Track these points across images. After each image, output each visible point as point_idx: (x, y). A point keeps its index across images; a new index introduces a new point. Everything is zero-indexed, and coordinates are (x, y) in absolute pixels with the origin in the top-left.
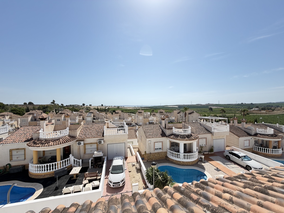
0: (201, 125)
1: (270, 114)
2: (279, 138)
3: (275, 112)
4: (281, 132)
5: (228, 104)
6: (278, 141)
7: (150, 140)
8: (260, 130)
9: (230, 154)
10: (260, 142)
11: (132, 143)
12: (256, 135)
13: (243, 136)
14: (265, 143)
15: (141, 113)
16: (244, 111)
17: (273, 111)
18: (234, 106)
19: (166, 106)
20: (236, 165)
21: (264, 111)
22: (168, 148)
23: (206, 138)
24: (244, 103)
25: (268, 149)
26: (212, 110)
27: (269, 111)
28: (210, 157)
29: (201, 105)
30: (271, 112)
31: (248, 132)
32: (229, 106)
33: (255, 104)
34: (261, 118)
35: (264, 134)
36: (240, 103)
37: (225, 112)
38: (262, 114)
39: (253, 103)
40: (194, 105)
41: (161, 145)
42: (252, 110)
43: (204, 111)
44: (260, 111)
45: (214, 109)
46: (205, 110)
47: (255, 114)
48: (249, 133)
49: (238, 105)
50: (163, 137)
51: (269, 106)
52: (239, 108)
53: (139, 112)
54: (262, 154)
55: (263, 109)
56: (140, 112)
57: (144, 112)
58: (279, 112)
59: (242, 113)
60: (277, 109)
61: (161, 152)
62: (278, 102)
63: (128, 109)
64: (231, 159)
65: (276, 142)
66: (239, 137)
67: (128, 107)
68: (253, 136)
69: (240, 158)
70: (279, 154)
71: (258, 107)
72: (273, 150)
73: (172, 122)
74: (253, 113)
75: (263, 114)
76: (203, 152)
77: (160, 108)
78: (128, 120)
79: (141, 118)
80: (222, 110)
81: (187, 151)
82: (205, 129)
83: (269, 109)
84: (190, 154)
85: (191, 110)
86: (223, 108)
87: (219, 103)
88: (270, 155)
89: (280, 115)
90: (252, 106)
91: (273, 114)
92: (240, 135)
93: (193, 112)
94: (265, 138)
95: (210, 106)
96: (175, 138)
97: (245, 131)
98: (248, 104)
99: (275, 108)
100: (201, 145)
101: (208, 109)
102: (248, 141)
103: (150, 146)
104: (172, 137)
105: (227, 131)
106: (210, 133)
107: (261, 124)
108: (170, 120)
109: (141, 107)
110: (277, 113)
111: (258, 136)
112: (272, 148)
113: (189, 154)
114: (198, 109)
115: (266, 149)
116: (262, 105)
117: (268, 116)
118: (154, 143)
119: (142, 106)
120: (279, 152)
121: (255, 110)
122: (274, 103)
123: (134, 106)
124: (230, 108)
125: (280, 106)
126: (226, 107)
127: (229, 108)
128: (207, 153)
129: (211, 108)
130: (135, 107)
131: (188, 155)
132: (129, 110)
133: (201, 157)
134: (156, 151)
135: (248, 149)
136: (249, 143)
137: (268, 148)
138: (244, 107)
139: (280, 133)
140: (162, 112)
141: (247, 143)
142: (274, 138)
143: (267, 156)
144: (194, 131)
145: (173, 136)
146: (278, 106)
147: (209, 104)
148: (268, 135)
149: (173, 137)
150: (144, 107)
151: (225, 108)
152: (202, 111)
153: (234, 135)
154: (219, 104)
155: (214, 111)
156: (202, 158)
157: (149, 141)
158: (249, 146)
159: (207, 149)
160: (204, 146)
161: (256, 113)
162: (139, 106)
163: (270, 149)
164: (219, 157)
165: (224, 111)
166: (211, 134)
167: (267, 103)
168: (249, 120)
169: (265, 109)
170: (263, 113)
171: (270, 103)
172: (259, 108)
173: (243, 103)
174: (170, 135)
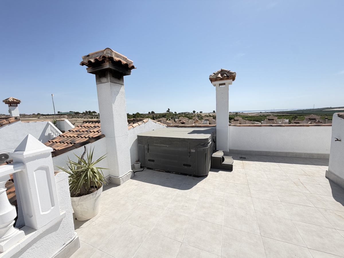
15: (273, 120)
53: (269, 120)
56: (270, 118)
57: (278, 119)
63: (250, 115)
140: (315, 119)
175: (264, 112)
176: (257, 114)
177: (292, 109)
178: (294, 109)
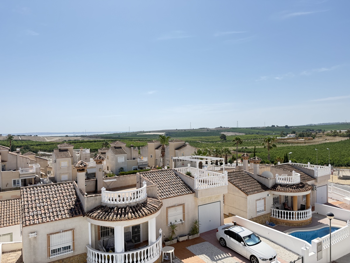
0: (176, 175)
1: (310, 144)
2: (307, 191)
3: (316, 139)
4: (312, 177)
5: (252, 128)
6: (306, 196)
7: (33, 231)
8: (282, 177)
9: (226, 235)
10: (283, 200)
11: (9, 236)
12: (275, 187)
13: (253, 192)
14: (290, 200)
15: (66, 150)
16: (269, 141)
17: (314, 138)
18: (262, 131)
19: (141, 132)
20: (235, 257)
21: (302, 139)
22: (90, 243)
23: (183, 205)
24: (276, 126)
25: (291, 212)
26: (226, 139)
27: (309, 139)
28: (189, 248)
29: (208, 129)
30: (311, 141)
31: (263, 183)
32: (253, 130)
33: (291, 127)
34: (291, 153)
35: (287, 184)
36: (270, 126)
37: (241, 143)
38: (299, 145)
39: (289, 125)
40: (196, 129)
41: (71, 237)
42: (286, 137)
43: (212, 142)
44: (297, 138)
45: (229, 137)
46: (213, 140)
47: (290, 145)
48: (265, 185)
49: (268, 128)
50: (73, 216)
51: (309, 131)
52: (268, 134)
53: (60, 150)
54: (283, 223)
55: (302, 136)
57: (74, 148)
58: (321, 139)
59: (266, 144)
60: (319, 136)
61: (70, 257)
62: (321, 124)
63: (48, 141)
64: (227, 246)
65: (304, 196)
66: (247, 194)
67: (46, 137)
68: (271, 190)
69: (242, 242)
70: (308, 218)
71: (294, 133)
72: (299, 212)
73: (141, 168)
74: (288, 143)
75: (301, 145)
76: (177, 238)
77: (128, 136)
78: (31, 171)
79: (65, 163)
80: (237, 139)
81: (141, 241)
82: (184, 183)
83: (308, 136)
84: (139, 251)
85: (181, 141)
86: (244, 134)
87: (237, 126)
88: (295, 222)
89: (322, 144)
90: (285, 130)
91: (314, 144)
92: (248, 191)
93: (184, 145)
94: (288, 193)
95: (222, 131)
96: (102, 218)
97: (258, 182)
98: (281, 127)
99: (316, 133)
100: (173, 222)
101: (218, 138)
102: (263, 200)
103: (34, 246)
104: (95, 215)
105: (224, 184)
106: (191, 193)
107: (286, 164)
108: (137, 165)
109: (82, 136)
110: (319, 141)
111: (278, 190)
112: (298, 210)
113: (135, 252)
114: (203, 137)
115: (289, 212)
116: (301, 128)
117: (307, 147)
118: (49, 235)
119: (86, 133)
120: (307, 215)
121: (291, 137)
122: (315, 126)
123: (65, 135)
124: (256, 135)
125: (323, 130)
126: (249, 134)
127: (253, 135)
128: (185, 238)
129: (224, 135)
130: (67, 136)
131: (133, 254)
132: (47, 144)
133: (167, 253)
134: (53, 257)
135: (262, 216)
136: (265, 204)
137: (293, 210)
138: (275, 132)
139: (310, 179)
140: (121, 148)
141: (260, 206)
142: (300, 191)
143: (291, 226)
144: (157, 191)
145: (99, 211)
146: (320, 131)
147: (221, 127)
148: (291, 185)
149: (99, 213)
150: (91, 137)
151: (246, 134)
152: (208, 142)
153: (240, 191)
154: (238, 128)
155: (229, 141)
156: (170, 253)
157: (30, 234)
158: (265, 210)
159: (186, 229)
160: (179, 224)
161: (292, 143)
162: (77, 133)
163: (294, 212)
164: (207, 245)
165: (240, 141)
166: (193, 194)
167: (307, 126)
168: (278, 157)
169: (303, 136)
170: (300, 143)
171: (311, 126)
172: (296, 135)
173: (274, 126)
174: (92, 211)
175: (72, 135)
176: (59, 138)
177: (109, 132)
178: (110, 132)
